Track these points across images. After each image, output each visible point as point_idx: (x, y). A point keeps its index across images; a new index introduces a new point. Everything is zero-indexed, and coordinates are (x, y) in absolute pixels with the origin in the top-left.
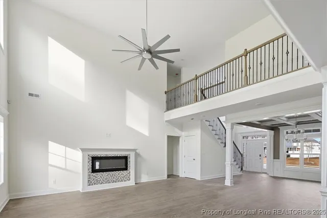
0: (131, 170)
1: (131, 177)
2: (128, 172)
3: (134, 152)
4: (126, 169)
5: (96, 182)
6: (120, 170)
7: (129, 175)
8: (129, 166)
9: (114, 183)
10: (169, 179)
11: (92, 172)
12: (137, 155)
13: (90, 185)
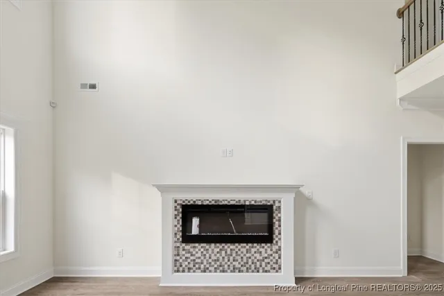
0: (282, 244)
1: (283, 261)
2: (275, 248)
3: (293, 195)
4: (268, 238)
5: (191, 266)
6: (253, 242)
7: (276, 256)
8: (276, 232)
9: (237, 274)
10: (413, 276)
11: (183, 242)
12: (303, 202)
13: (178, 271)
